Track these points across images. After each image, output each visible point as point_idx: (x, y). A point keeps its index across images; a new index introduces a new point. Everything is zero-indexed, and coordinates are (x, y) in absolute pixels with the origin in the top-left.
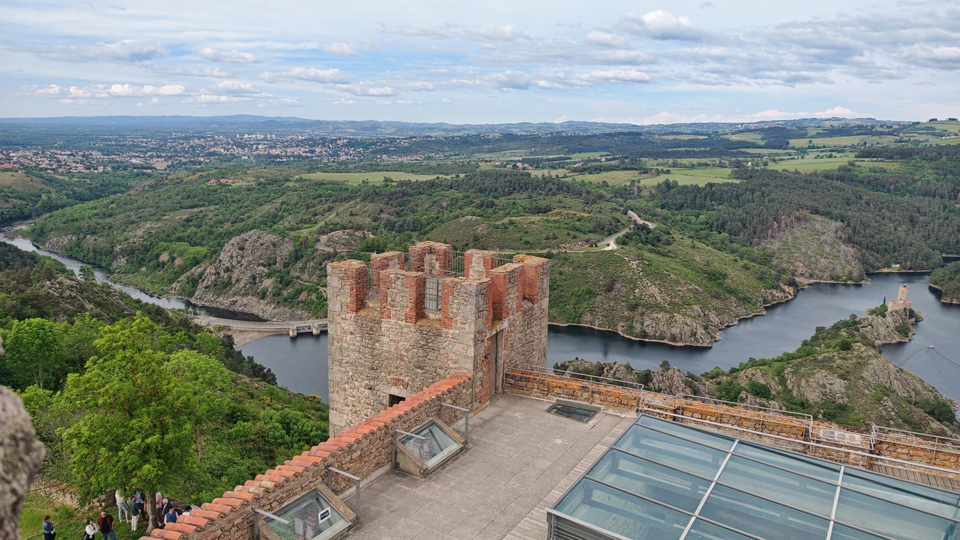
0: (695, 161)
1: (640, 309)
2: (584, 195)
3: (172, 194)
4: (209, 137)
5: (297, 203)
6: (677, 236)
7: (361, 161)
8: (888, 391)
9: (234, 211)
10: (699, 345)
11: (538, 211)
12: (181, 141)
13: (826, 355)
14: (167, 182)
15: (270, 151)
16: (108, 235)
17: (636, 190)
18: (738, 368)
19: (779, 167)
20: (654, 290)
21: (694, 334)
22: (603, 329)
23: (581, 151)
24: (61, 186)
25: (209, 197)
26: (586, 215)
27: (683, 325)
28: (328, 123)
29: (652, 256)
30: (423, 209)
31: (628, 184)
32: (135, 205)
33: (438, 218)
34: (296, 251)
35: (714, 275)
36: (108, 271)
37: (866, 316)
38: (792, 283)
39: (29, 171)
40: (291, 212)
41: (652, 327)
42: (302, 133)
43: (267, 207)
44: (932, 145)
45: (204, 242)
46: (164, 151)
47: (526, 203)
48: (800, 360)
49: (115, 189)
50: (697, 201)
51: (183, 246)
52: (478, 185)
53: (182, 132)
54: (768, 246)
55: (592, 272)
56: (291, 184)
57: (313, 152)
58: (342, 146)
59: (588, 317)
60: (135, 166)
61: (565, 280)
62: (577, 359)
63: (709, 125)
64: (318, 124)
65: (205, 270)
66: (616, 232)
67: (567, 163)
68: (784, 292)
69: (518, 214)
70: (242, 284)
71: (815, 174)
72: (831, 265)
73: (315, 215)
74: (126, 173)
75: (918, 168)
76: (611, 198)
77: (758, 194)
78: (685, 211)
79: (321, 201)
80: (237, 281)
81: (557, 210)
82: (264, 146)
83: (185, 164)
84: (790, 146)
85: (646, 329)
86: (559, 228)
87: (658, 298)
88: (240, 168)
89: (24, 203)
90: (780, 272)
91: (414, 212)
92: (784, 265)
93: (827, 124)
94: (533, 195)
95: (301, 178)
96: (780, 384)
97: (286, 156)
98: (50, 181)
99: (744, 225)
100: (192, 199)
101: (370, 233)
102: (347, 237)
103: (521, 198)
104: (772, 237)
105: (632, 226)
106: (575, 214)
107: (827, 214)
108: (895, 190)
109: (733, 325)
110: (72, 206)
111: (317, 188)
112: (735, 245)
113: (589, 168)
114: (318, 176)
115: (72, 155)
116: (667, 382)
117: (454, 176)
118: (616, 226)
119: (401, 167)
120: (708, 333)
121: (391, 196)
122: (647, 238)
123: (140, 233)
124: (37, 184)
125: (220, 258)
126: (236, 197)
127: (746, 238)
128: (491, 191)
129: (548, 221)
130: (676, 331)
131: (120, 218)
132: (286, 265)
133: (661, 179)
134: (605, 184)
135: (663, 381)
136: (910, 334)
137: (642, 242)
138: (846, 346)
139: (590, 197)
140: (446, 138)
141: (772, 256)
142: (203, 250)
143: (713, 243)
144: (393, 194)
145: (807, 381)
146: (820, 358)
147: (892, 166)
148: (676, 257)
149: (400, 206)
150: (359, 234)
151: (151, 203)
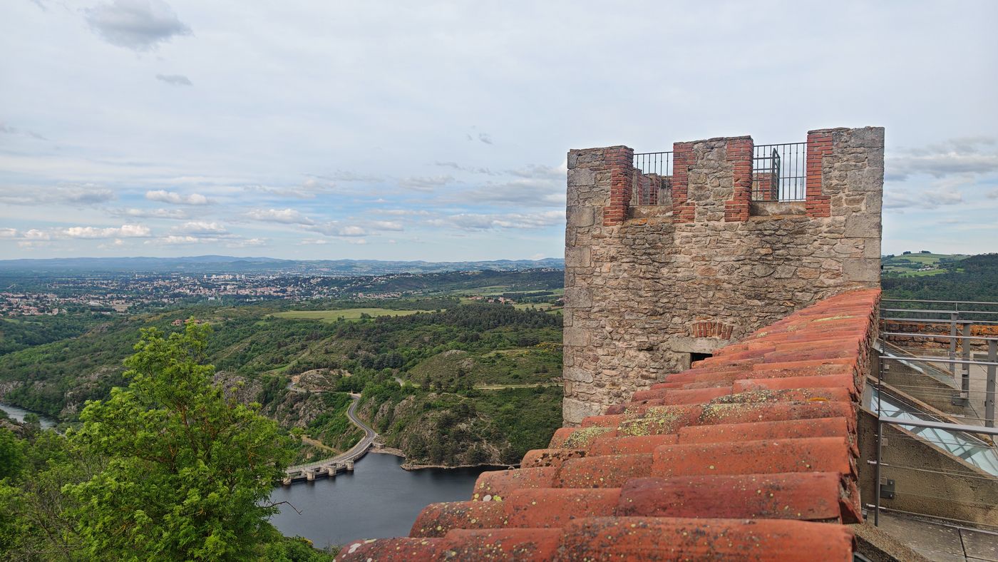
3: (132, 335)
4: (174, 278)
5: (268, 342)
7: (336, 299)
11: (524, 343)
12: (144, 283)
14: (127, 323)
15: (239, 292)
16: (58, 381)
24: (11, 330)
30: (404, 345)
32: (91, 348)
33: (419, 353)
34: (266, 393)
36: (55, 419)
40: (261, 352)
42: (273, 273)
43: (234, 348)
46: (125, 293)
47: (513, 336)
49: (70, 332)
52: (461, 318)
53: (146, 273)
56: (261, 323)
57: (284, 291)
58: (316, 285)
60: (93, 309)
64: (290, 264)
67: (550, 298)
69: (504, 348)
73: (287, 354)
74: (83, 315)
79: (294, 339)
82: (233, 287)
83: (148, 305)
86: (549, 361)
88: (208, 309)
91: (393, 347)
94: (520, 327)
95: (272, 317)
97: (255, 296)
101: (346, 371)
102: (321, 376)
103: (507, 331)
110: (20, 349)
111: (289, 326)
114: (291, 314)
117: (435, 311)
119: (378, 304)
121: (369, 332)
123: (94, 377)
128: (475, 324)
129: (537, 354)
131: (74, 361)
140: (424, 275)
144: (371, 330)
149: (379, 342)
150: (334, 373)
151: (109, 345)
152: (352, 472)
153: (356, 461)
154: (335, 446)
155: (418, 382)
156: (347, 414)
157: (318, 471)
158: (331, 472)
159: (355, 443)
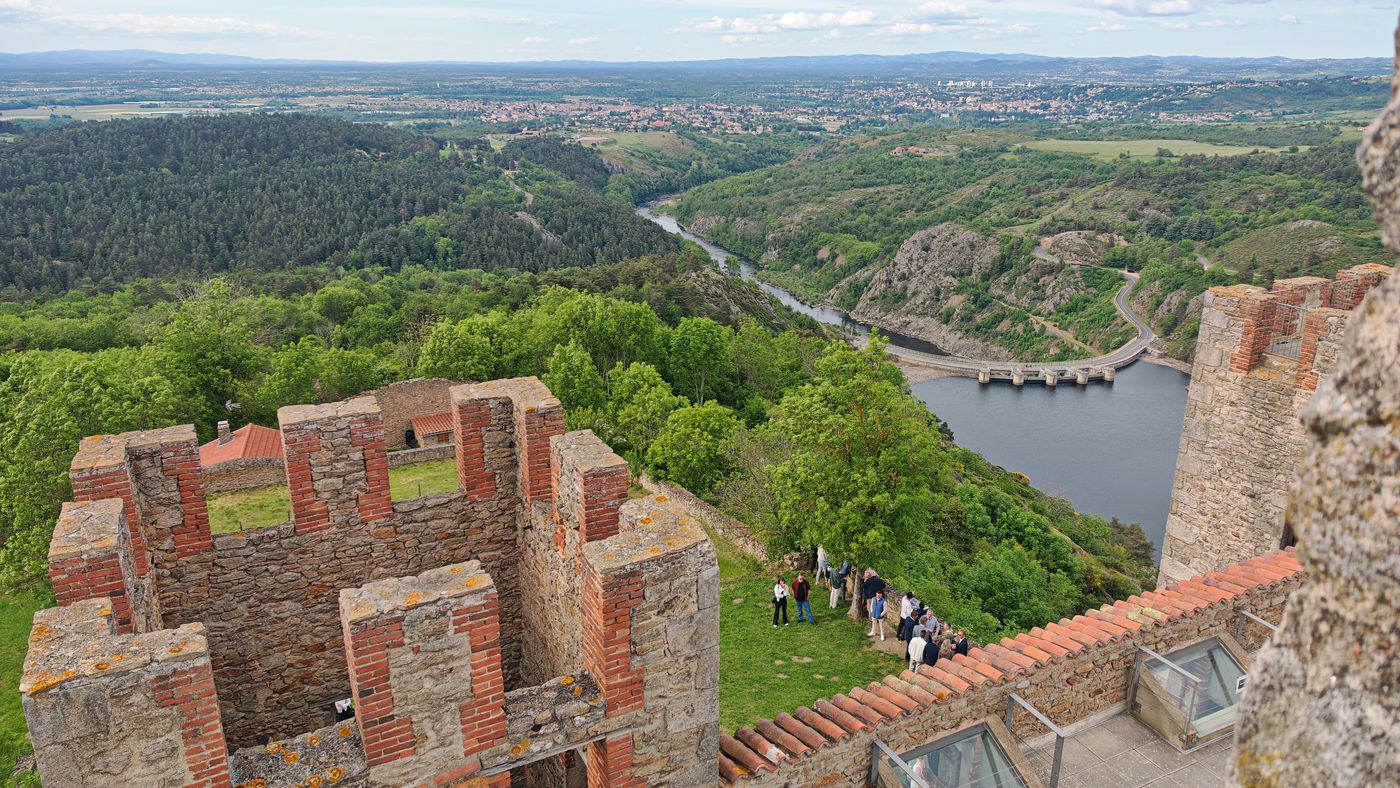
3: (845, 166)
4: (899, 85)
5: (1014, 186)
7: (1122, 122)
9: (922, 194)
12: (862, 92)
14: (838, 149)
15: (982, 107)
16: (760, 219)
24: (715, 151)
25: (892, 171)
28: (1076, 62)
30: (1221, 201)
32: (796, 180)
33: (1245, 220)
34: (1003, 257)
36: (757, 266)
39: (683, 131)
40: (1003, 199)
42: (1033, 79)
43: (968, 191)
45: (877, 236)
46: (838, 104)
49: (774, 157)
51: (848, 239)
53: (865, 78)
56: (1008, 157)
57: (1046, 107)
58: (1094, 98)
60: (801, 127)
64: (1060, 63)
65: (873, 275)
70: (919, 299)
73: (1039, 204)
74: (789, 135)
79: (1051, 184)
80: (914, 294)
82: (975, 99)
83: (863, 124)
88: (939, 133)
89: (673, 171)
91: (1202, 207)
95: (1024, 148)
97: (1004, 113)
98: (702, 144)
100: (866, 174)
101: (1121, 238)
102: (1084, 242)
110: (723, 177)
111: (1046, 163)
114: (1050, 145)
115: (729, 110)
117: (1287, 149)
119: (1190, 133)
121: (1165, 181)
123: (797, 218)
124: (689, 148)
125: (896, 260)
126: (927, 173)
131: (777, 196)
132: (985, 277)
140: (1281, 84)
142: (873, 247)
144: (1169, 177)
149: (1180, 197)
150: (1104, 238)
151: (816, 178)
152: (1111, 383)
153: (1118, 369)
154: (1091, 344)
155: (1236, 266)
156: (1114, 300)
157: (1062, 374)
158: (1080, 379)
159: (1121, 343)
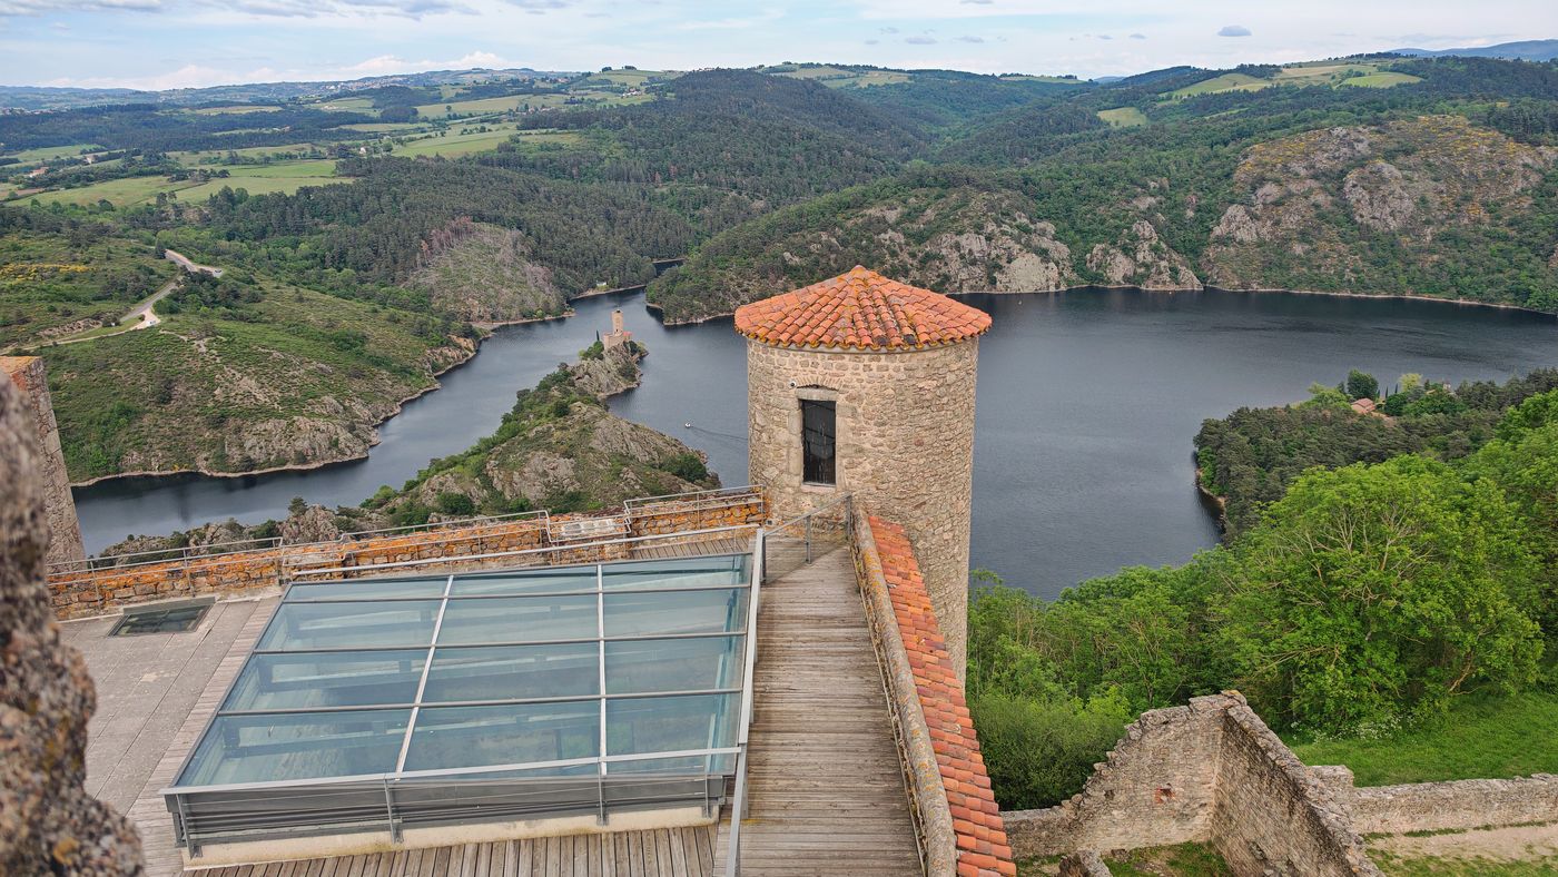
0: (269, 151)
1: (232, 423)
2: (67, 230)
6: (268, 285)
8: (625, 459)
10: (346, 459)
13: (539, 428)
17: (171, 211)
18: (416, 479)
19: (409, 152)
20: (249, 384)
21: (335, 444)
22: (169, 472)
23: (35, 146)
26: (81, 268)
27: (313, 432)
29: (231, 325)
31: (153, 201)
35: (345, 340)
37: (579, 362)
38: (469, 333)
41: (261, 448)
44: (612, 106)
48: (504, 445)
50: (290, 222)
54: (421, 280)
55: (121, 373)
59: (134, 457)
61: (69, 398)
62: (131, 538)
63: (280, 87)
66: (152, 293)
67: (12, 172)
68: (460, 347)
71: (466, 159)
72: (518, 297)
75: (601, 139)
76: (125, 230)
77: (386, 199)
78: (273, 240)
81: (12, 265)
84: (421, 116)
85: (251, 454)
86: (28, 300)
87: (260, 396)
90: (447, 319)
92: (451, 307)
93: (468, 80)
96: (484, 488)
99: (376, 252)
104: (424, 265)
105: (180, 278)
106: (57, 270)
107: (496, 220)
108: (579, 174)
109: (395, 415)
112: (368, 287)
113: (63, 178)
116: (306, 532)
118: (150, 282)
120: (358, 436)
122: (214, 296)
127: (383, 272)
130: (302, 445)
133: (215, 187)
134: (106, 206)
135: (300, 532)
136: (637, 376)
137: (206, 304)
138: (562, 411)
139: (81, 233)
141: (429, 294)
143: (332, 289)
145: (521, 474)
146: (531, 435)
147: (569, 140)
148: (274, 321)
